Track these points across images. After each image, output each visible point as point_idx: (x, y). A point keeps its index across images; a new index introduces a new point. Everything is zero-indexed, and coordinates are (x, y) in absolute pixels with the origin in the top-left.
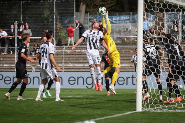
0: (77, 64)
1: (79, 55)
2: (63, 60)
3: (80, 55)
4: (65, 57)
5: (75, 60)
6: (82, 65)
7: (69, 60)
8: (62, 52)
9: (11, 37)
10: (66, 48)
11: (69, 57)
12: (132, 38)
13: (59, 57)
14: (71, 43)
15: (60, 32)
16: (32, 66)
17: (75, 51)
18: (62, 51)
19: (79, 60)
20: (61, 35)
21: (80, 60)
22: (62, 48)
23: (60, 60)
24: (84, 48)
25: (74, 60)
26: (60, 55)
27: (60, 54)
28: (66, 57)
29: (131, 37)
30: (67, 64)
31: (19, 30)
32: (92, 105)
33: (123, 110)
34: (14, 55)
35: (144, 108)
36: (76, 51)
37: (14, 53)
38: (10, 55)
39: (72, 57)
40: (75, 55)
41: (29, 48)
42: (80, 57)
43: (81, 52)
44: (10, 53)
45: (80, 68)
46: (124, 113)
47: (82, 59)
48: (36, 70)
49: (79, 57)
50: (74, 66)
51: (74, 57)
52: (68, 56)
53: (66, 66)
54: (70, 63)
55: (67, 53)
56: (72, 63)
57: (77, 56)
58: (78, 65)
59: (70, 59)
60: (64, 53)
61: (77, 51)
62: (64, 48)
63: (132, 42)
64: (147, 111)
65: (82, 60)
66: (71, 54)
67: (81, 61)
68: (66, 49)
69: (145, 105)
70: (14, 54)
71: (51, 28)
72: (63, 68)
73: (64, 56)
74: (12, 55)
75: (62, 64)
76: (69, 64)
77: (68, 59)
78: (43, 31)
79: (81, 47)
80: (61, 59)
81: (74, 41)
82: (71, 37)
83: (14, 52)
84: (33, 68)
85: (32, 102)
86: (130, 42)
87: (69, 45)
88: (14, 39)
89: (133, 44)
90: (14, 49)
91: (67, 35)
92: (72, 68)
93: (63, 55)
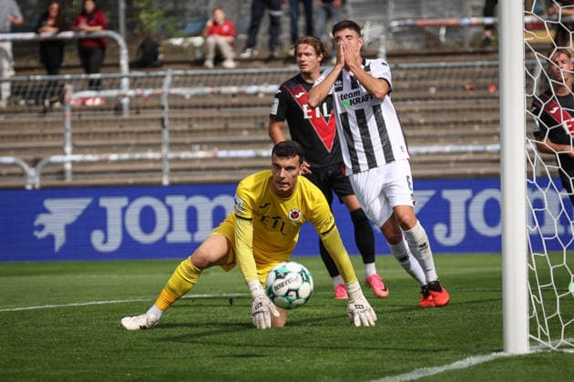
0: (228, 149)
1: (233, 106)
2: (166, 137)
3: (240, 106)
4: (170, 119)
5: (219, 130)
6: (249, 153)
7: (191, 132)
8: (158, 96)
10: (177, 78)
11: (190, 119)
12: (471, 25)
13: (146, 121)
16: (27, 161)
17: (216, 89)
18: (158, 91)
19: (234, 130)
21: (241, 130)
22: (157, 77)
23: (152, 132)
24: (255, 78)
25: (212, 131)
26: (148, 111)
27: (148, 104)
28: (175, 120)
29: (466, 21)
30: (183, 150)
32: (304, 329)
33: (446, 350)
35: (539, 339)
36: (219, 93)
39: (205, 119)
40: (219, 107)
42: (241, 119)
43: (242, 94)
46: (449, 362)
47: (251, 125)
48: (41, 179)
49: (234, 119)
50: (215, 158)
51: (212, 119)
52: (186, 114)
53: (178, 160)
54: (197, 147)
55: (179, 103)
56: (205, 147)
57: (227, 113)
58: (233, 153)
59: (196, 126)
60: (165, 102)
61: (224, 90)
62: (168, 80)
63: (472, 45)
64: (553, 351)
65: (249, 129)
66: (200, 104)
67: (245, 133)
68: (175, 84)
69: (542, 323)
72: (167, 167)
73: (166, 114)
75: (160, 150)
76: (190, 150)
77: (185, 127)
79: (245, 74)
80: (155, 127)
84: (31, 172)
86: (461, 44)
89: (474, 53)
92: (203, 165)
93: (163, 108)
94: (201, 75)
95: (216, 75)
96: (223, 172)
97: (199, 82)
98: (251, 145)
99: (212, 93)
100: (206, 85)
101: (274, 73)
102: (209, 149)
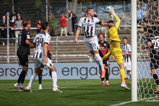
0: (71, 55)
1: (72, 45)
2: (57, 52)
3: (73, 45)
4: (58, 48)
5: (69, 50)
6: (76, 55)
7: (62, 51)
8: (55, 42)
9: (3, 28)
10: (59, 38)
11: (62, 48)
12: (126, 27)
13: (52, 48)
14: (64, 33)
15: (53, 23)
17: (68, 41)
18: (55, 41)
19: (72, 50)
20: (53, 26)
21: (74, 50)
22: (55, 38)
23: (54, 51)
25: (67, 50)
26: (53, 46)
27: (53, 44)
28: (59, 48)
29: (125, 26)
30: (60, 55)
31: (10, 21)
32: (87, 95)
33: (119, 100)
34: (7, 46)
35: (139, 98)
36: (69, 42)
37: (7, 44)
38: (2, 46)
39: (65, 48)
40: (69, 45)
42: (74, 48)
44: (3, 44)
45: (73, 59)
46: (119, 103)
49: (72, 48)
50: (68, 57)
51: (67, 48)
52: (62, 46)
53: (59, 57)
54: (64, 54)
55: (60, 44)
56: (65, 54)
57: (70, 46)
58: (72, 56)
59: (63, 49)
60: (57, 44)
61: (70, 41)
62: (57, 39)
63: (126, 31)
64: (143, 101)
65: (75, 50)
66: (65, 44)
67: (75, 51)
68: (59, 40)
69: (140, 95)
70: (6, 45)
71: (43, 19)
72: (57, 58)
73: (57, 46)
74: (4, 46)
75: (55, 55)
76: (62, 55)
77: (61, 49)
78: (35, 21)
80: (54, 49)
81: (67, 31)
82: (64, 28)
83: (6, 43)
85: (26, 94)
86: (124, 31)
87: (62, 35)
88: (6, 30)
89: (126, 33)
90: (6, 40)
91: (59, 25)
92: (65, 58)
93: (56, 45)
94: (65, 38)
95: (68, 38)
96: (69, 60)
97: (64, 39)
98: (76, 54)
99: (67, 42)
100: (66, 40)
101: (81, 38)
102: (66, 55)
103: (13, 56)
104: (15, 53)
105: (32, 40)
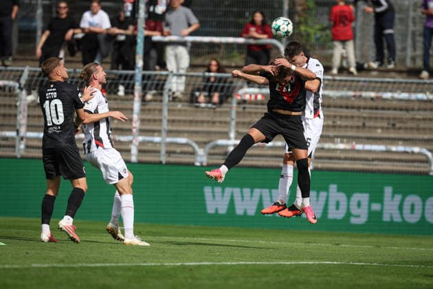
0: (365, 143)
1: (371, 108)
3: (377, 108)
5: (358, 127)
6: (382, 148)
7: (334, 127)
9: (121, 34)
11: (335, 117)
14: (345, 64)
15: (306, 23)
16: (197, 143)
17: (358, 93)
19: (370, 127)
20: (308, 35)
21: (376, 128)
24: (390, 86)
25: (352, 127)
30: (326, 142)
31: (151, 9)
34: (132, 100)
36: (360, 96)
37: (133, 93)
38: (115, 99)
39: (346, 117)
40: (359, 108)
41: (187, 76)
42: (376, 118)
43: (379, 98)
44: (118, 91)
45: (373, 160)
47: (385, 124)
48: (208, 158)
49: (370, 118)
50: (353, 150)
51: (352, 117)
53: (322, 149)
54: (339, 140)
56: (345, 140)
57: (365, 113)
58: (368, 147)
59: (339, 123)
61: (364, 94)
65: (382, 128)
66: (345, 105)
67: (379, 131)
70: (131, 96)
71: (272, 7)
74: (122, 99)
76: (333, 142)
77: (330, 123)
78: (241, 15)
79: (382, 82)
82: (344, 42)
83: (130, 90)
84: (200, 152)
85: (191, 278)
87: (335, 71)
88: (132, 40)
90: (132, 77)
91: (328, 32)
92: (343, 155)
94: (346, 81)
95: (359, 81)
96: (359, 162)
97: (345, 86)
98: (379, 142)
99: (354, 96)
100: (349, 89)
101: (406, 83)
102: (348, 143)
103: (154, 136)
104: (160, 125)
105: (225, 82)
